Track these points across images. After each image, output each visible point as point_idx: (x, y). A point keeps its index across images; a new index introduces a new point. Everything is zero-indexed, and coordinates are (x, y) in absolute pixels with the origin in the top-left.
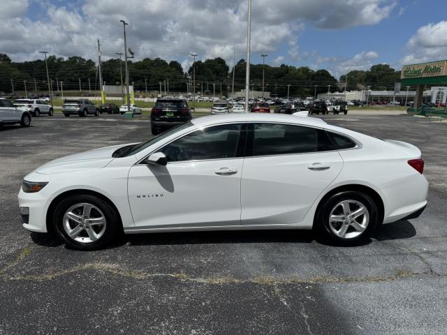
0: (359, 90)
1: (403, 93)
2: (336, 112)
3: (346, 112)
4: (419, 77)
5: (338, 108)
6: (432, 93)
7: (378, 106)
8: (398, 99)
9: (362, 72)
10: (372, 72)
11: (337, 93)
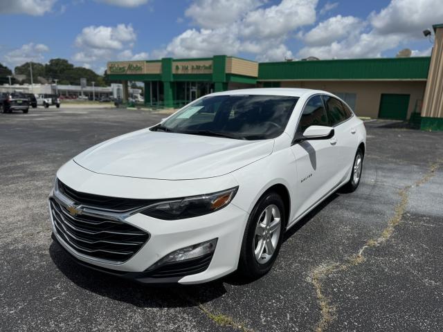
0: (42, 84)
1: (88, 89)
2: (47, 105)
3: (58, 106)
4: (124, 73)
5: (49, 101)
6: (113, 89)
7: (68, 100)
8: (86, 94)
9: (40, 65)
10: (51, 65)
11: (18, 86)
